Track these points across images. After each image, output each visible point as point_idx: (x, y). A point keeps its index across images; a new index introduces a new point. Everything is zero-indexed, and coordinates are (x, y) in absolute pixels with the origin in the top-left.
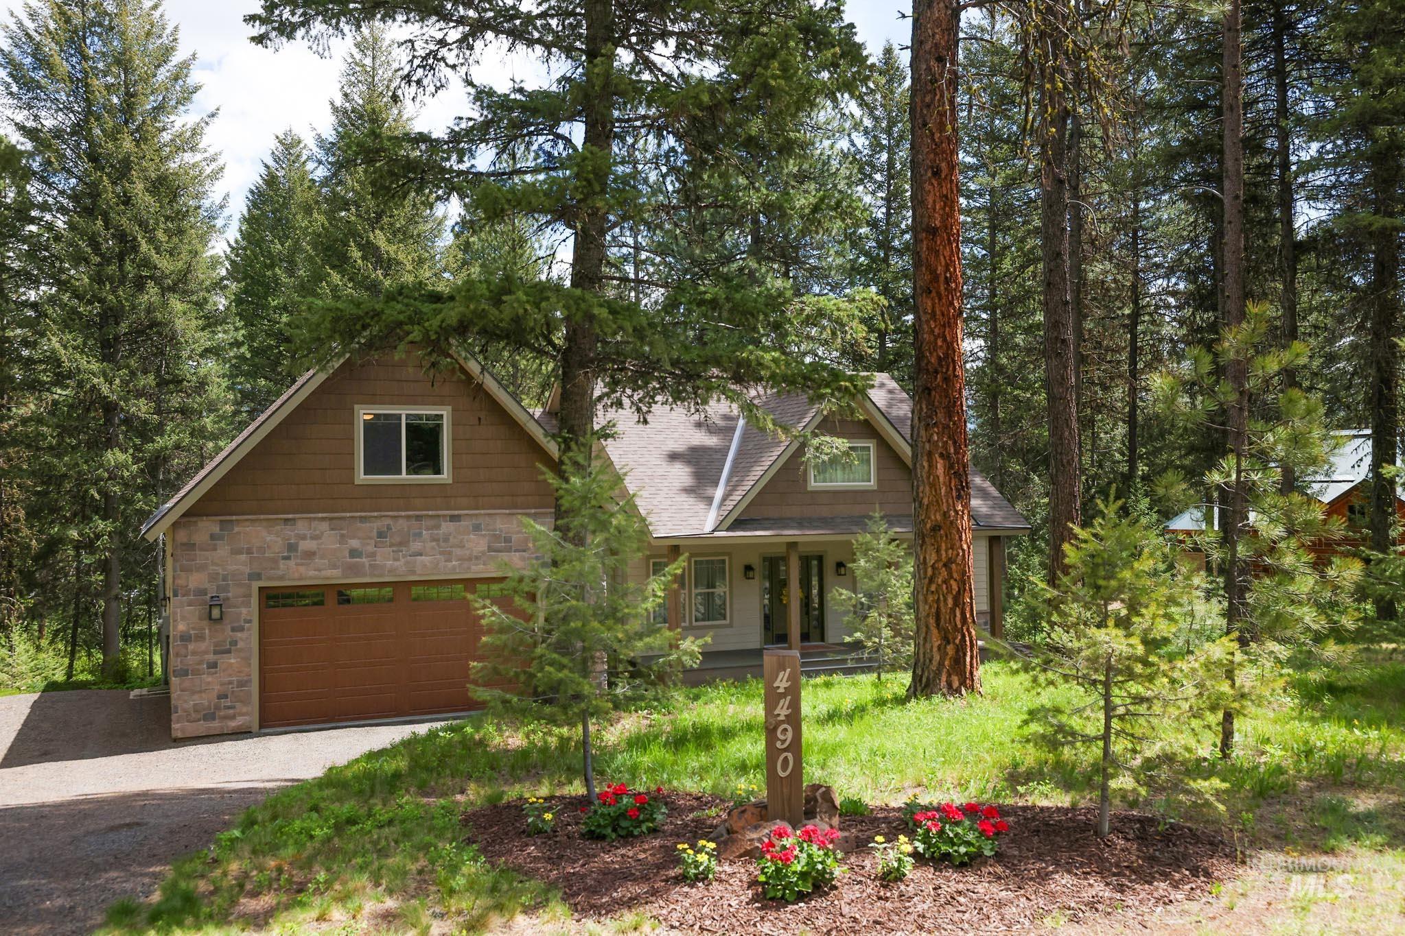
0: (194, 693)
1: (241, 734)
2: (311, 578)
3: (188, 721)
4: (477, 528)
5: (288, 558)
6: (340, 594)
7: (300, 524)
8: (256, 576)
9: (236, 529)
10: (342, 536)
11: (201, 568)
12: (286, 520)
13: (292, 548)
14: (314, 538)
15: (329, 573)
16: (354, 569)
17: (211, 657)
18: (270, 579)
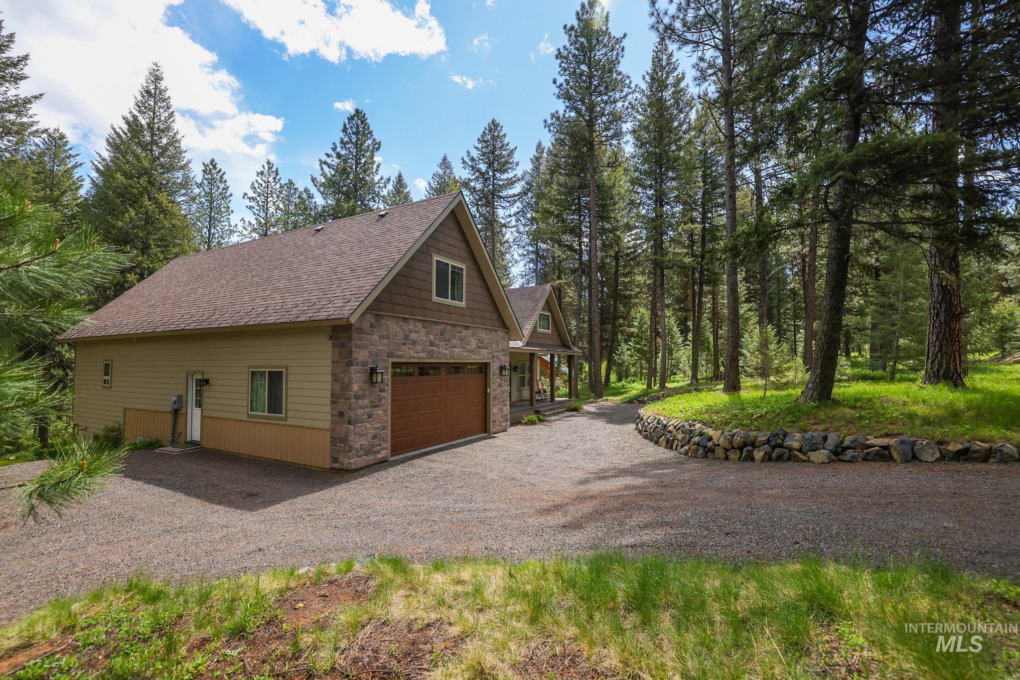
0: (361, 435)
1: (382, 464)
2: (415, 358)
3: (358, 457)
4: (473, 335)
5: (404, 344)
6: (421, 369)
7: (411, 322)
8: (390, 355)
9: (383, 321)
10: (427, 332)
11: (364, 347)
12: (405, 319)
13: (407, 337)
14: (416, 332)
15: (421, 355)
16: (431, 354)
17: (369, 410)
18: (397, 357)
